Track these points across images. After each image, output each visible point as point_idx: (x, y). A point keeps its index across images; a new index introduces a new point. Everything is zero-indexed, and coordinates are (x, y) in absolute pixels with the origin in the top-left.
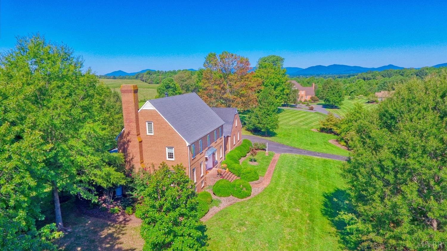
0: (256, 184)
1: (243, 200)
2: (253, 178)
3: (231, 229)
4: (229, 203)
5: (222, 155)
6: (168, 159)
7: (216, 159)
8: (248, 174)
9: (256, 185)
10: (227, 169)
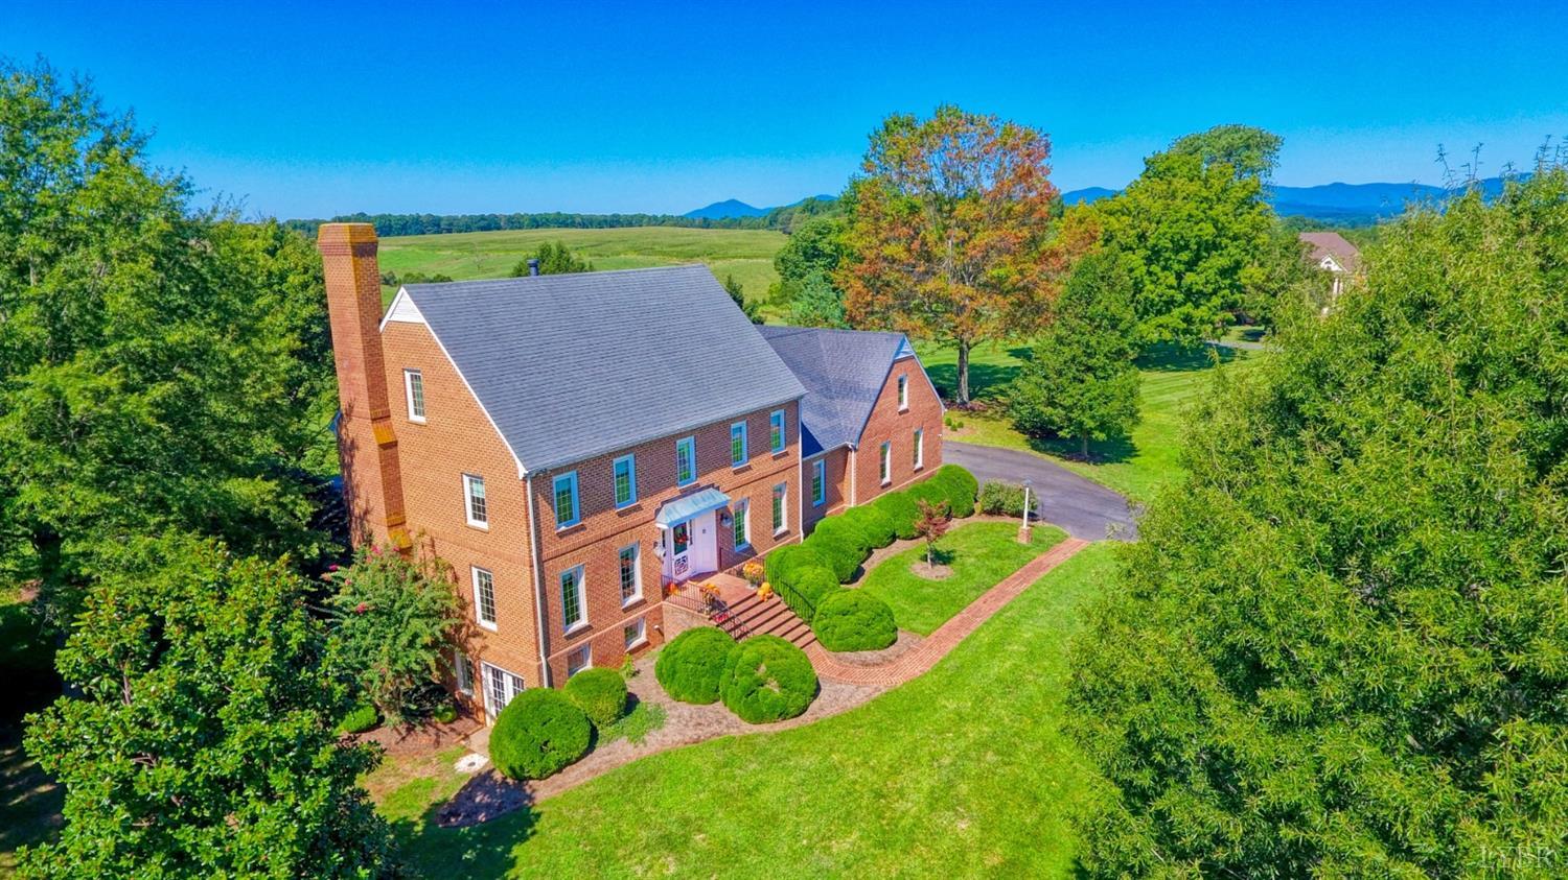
0: (865, 664)
1: (756, 728)
2: (854, 640)
3: (620, 853)
4: (691, 733)
5: (790, 522)
6: (471, 522)
7: (748, 537)
8: (836, 619)
9: (859, 671)
10: (766, 585)
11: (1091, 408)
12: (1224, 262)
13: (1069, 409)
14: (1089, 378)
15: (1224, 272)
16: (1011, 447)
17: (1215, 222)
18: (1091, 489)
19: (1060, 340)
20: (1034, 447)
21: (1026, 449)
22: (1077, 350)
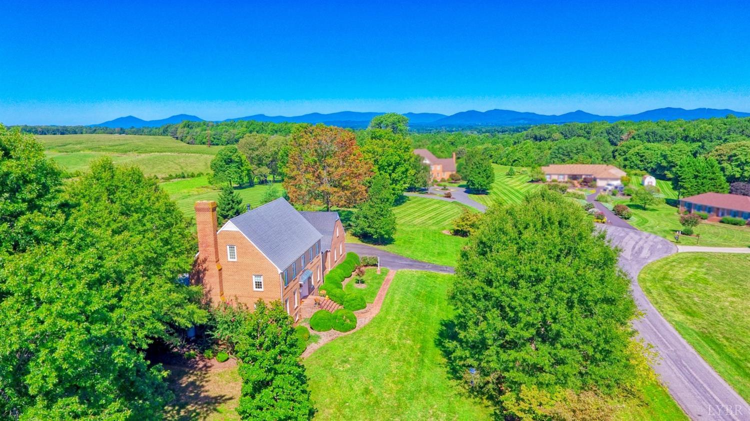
0: (362, 313)
1: (346, 333)
2: (358, 307)
3: (333, 367)
4: (330, 338)
5: (320, 277)
6: (255, 289)
7: (313, 283)
8: (352, 302)
9: (362, 315)
10: (327, 296)
11: (383, 228)
12: (403, 169)
13: (377, 229)
14: (382, 218)
15: (403, 173)
16: (355, 242)
17: (399, 155)
18: (387, 254)
19: (371, 206)
20: (363, 242)
21: (360, 242)
22: (378, 209)
